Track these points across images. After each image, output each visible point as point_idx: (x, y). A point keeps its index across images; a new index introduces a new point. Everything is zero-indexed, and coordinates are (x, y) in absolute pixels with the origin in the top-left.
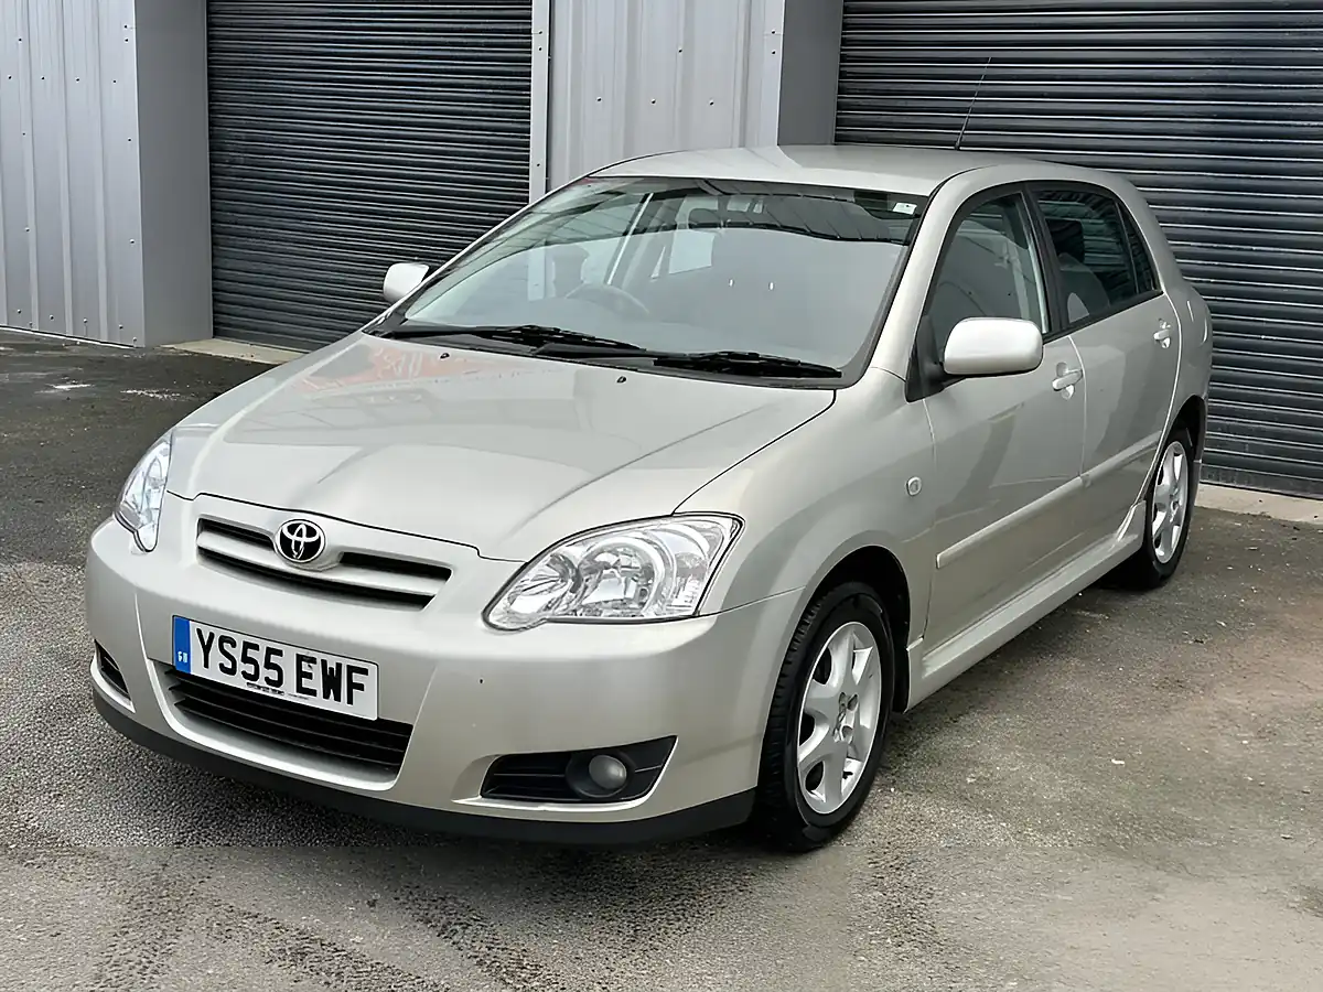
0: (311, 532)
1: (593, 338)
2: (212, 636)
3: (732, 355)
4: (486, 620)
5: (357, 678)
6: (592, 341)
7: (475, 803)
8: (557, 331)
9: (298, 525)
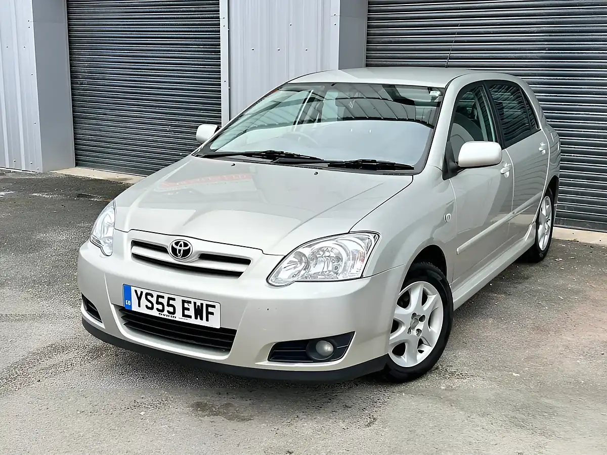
0: (186, 245)
1: (299, 155)
2: (142, 292)
3: (364, 161)
4: (268, 282)
5: (210, 309)
6: (299, 156)
7: (266, 364)
8: (282, 153)
9: (180, 242)
